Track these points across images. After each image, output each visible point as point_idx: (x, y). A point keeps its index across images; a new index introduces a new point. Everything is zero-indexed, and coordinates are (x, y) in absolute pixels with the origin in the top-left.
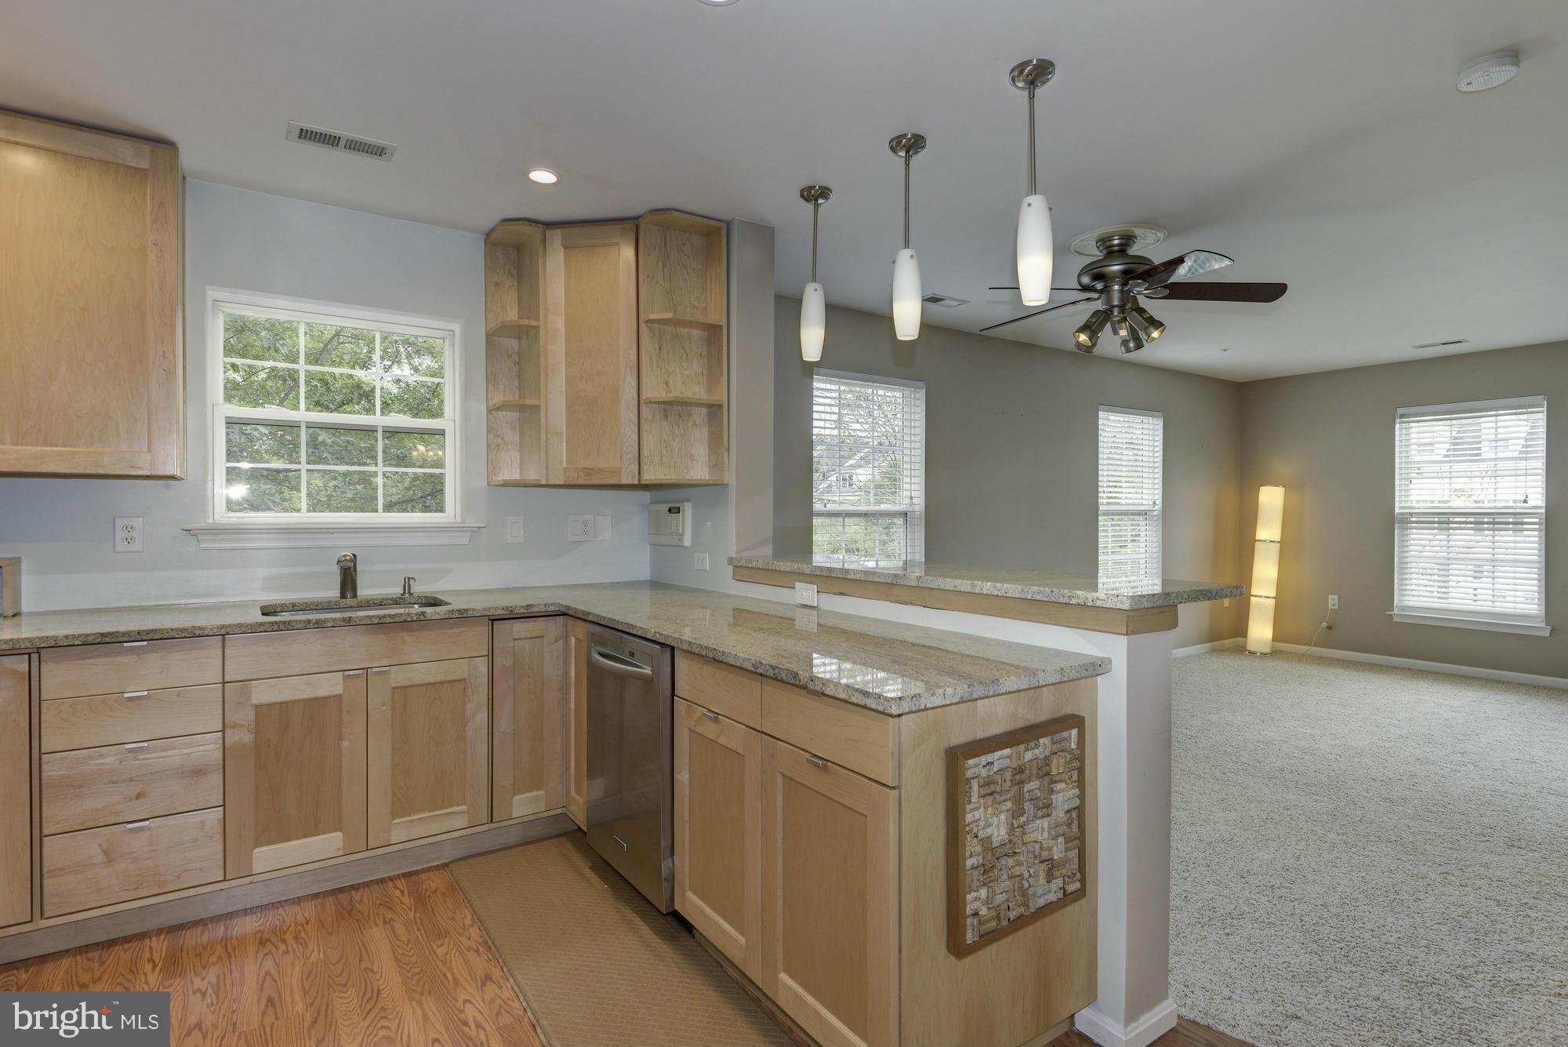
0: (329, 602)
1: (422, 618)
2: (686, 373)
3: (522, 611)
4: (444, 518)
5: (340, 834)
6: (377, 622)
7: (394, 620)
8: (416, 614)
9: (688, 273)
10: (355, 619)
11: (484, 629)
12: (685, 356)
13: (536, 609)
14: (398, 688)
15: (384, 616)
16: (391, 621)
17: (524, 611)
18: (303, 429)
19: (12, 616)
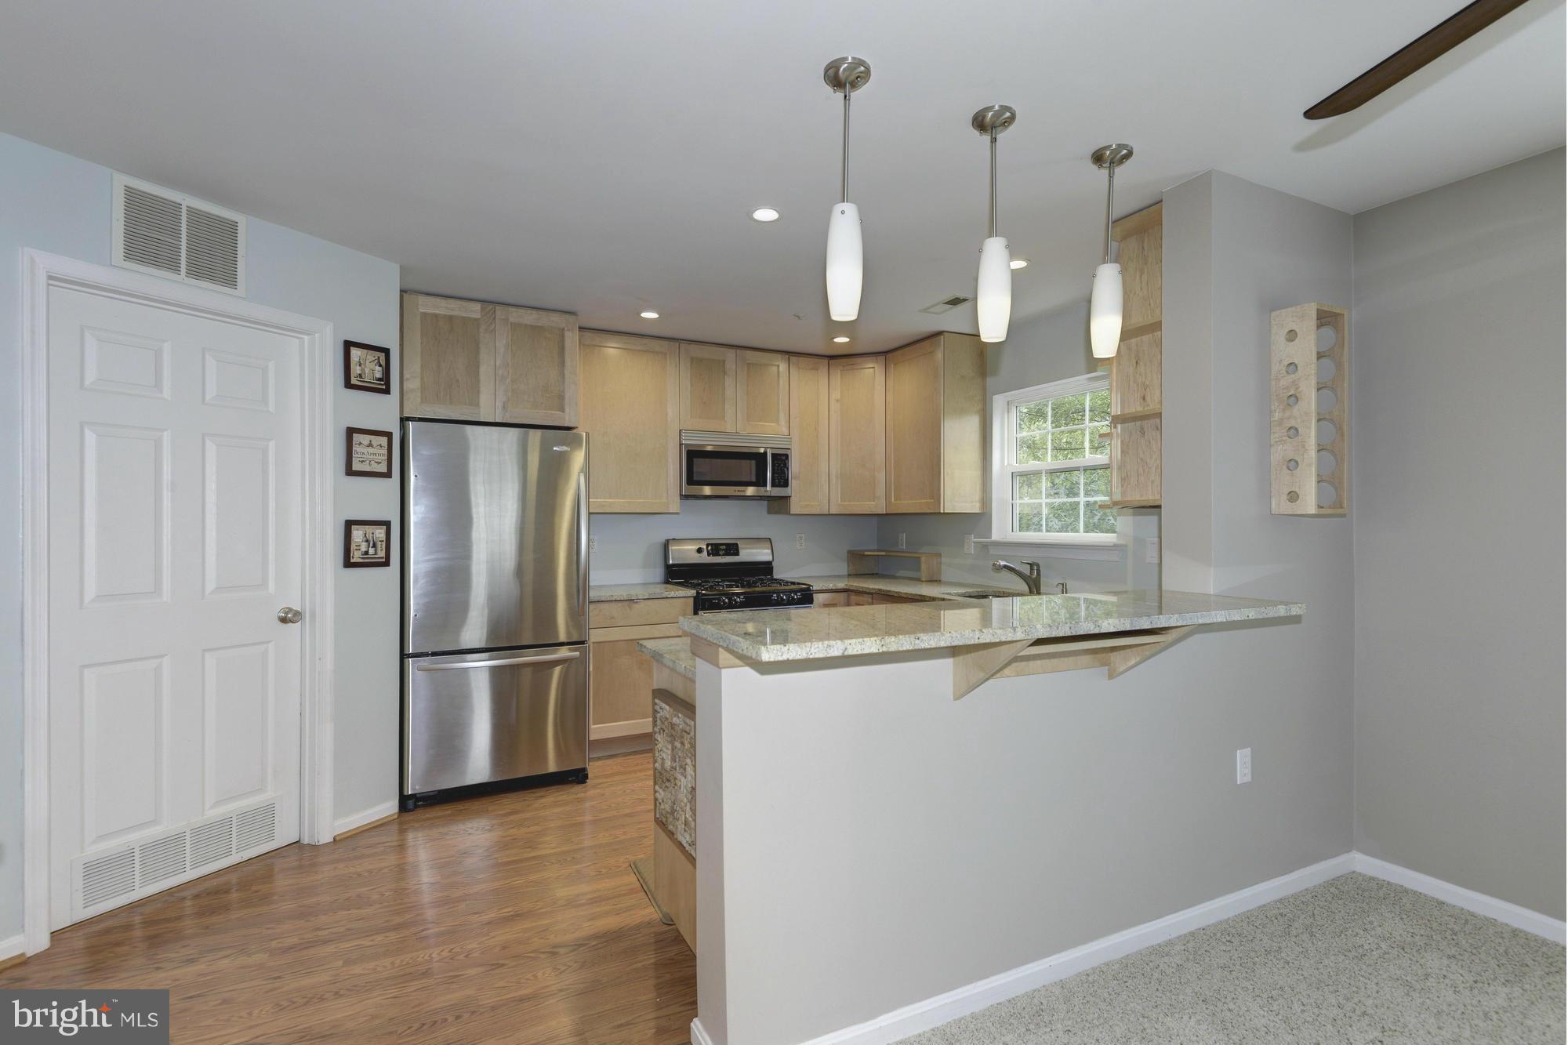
18: (1044, 474)
19: (926, 581)
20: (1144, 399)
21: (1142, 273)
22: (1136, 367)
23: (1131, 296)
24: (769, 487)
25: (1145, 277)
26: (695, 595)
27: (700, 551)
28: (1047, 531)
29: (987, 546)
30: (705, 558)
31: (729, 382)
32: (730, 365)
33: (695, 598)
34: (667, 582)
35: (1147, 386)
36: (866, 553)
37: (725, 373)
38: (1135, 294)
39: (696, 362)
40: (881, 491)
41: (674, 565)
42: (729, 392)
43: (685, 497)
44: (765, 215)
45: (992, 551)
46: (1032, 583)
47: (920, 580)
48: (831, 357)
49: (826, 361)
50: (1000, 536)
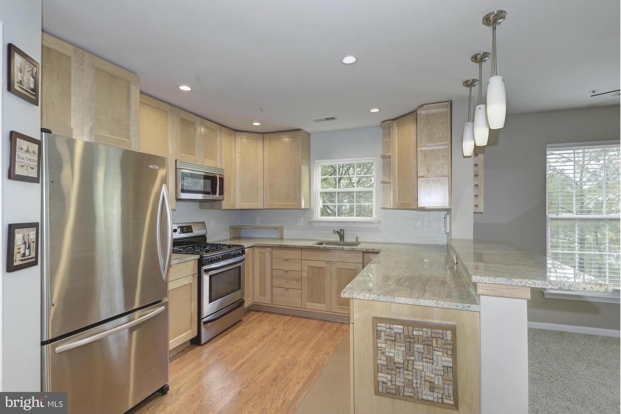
0: (336, 242)
1: (343, 249)
2: (437, 164)
3: (371, 251)
4: (372, 219)
5: (324, 305)
8: (341, 248)
9: (438, 125)
11: (361, 255)
12: (436, 158)
13: (375, 251)
14: (339, 268)
15: (333, 248)
19: (280, 239)
20: (428, 170)
21: (427, 125)
22: (425, 158)
23: (422, 132)
24: (217, 195)
25: (428, 127)
26: (199, 258)
27: (175, 231)
28: (338, 216)
29: (312, 222)
30: (178, 235)
31: (197, 135)
32: (198, 126)
33: (199, 260)
35: (430, 166)
37: (195, 130)
38: (424, 132)
39: (183, 121)
40: (261, 197)
42: (197, 142)
43: (177, 200)
44: (349, 60)
45: (314, 224)
46: (342, 237)
47: (277, 239)
48: (236, 131)
49: (234, 132)
50: (316, 218)
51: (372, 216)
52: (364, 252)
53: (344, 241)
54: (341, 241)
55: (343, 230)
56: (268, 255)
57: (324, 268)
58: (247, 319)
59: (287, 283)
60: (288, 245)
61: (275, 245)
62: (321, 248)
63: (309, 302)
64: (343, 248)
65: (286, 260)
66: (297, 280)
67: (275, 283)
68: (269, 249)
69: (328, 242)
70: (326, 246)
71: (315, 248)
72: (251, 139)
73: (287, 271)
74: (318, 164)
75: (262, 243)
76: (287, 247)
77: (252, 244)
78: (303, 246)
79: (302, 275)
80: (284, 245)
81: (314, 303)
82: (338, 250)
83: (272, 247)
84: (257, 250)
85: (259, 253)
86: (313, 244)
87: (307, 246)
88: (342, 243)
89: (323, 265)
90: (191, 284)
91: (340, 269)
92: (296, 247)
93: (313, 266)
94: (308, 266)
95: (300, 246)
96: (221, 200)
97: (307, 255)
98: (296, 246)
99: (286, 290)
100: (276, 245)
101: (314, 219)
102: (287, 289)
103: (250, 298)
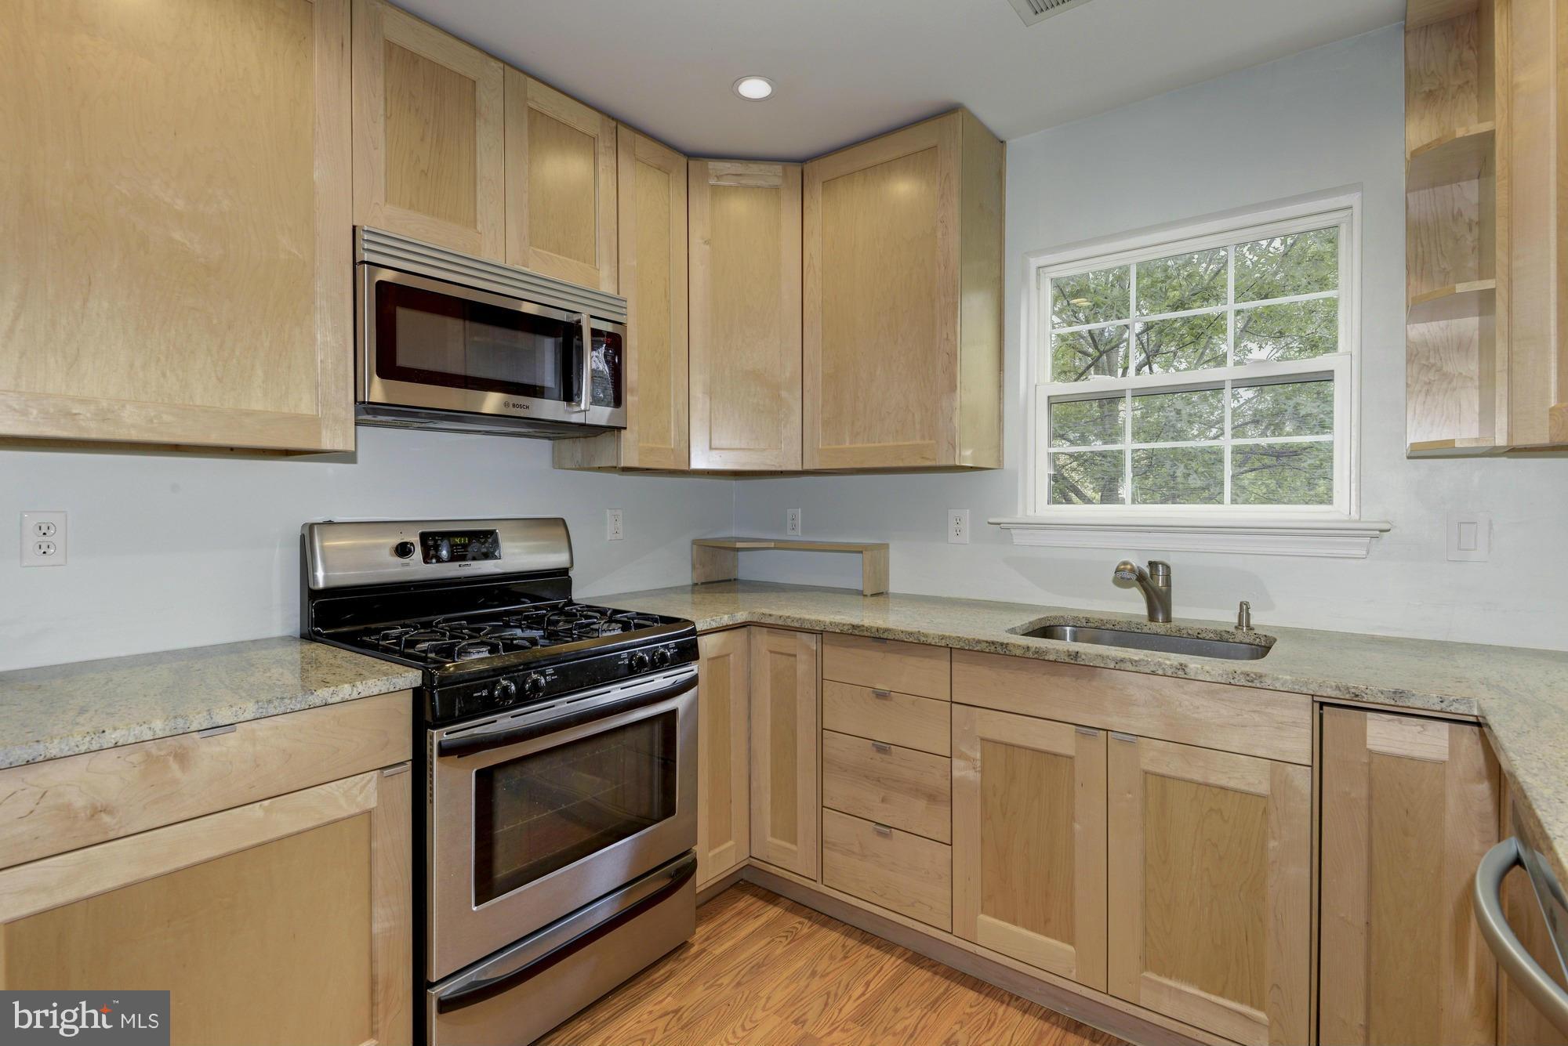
0: (1132, 626)
1: (1179, 673)
4: (1329, 513)
5: (1070, 946)
6: (1112, 666)
7: (1137, 669)
8: (1168, 664)
10: (1083, 657)
14: (1155, 774)
16: (1133, 669)
17: (1387, 701)
18: (1129, 399)
19: (872, 595)
24: (585, 403)
26: (418, 682)
27: (403, 550)
28: (1134, 500)
29: (1008, 529)
30: (416, 568)
31: (487, 138)
32: (490, 98)
33: (417, 693)
34: (308, 636)
36: (739, 545)
37: (475, 113)
39: (399, 59)
41: (328, 592)
42: (488, 166)
43: (368, 412)
45: (1019, 538)
46: (1158, 601)
47: (861, 593)
48: (694, 157)
49: (684, 160)
50: (1030, 513)
51: (1327, 499)
52: (1322, 705)
53: (1168, 619)
54: (1152, 617)
55: (1167, 568)
56: (804, 666)
57: (1071, 758)
58: (707, 939)
59: (883, 800)
60: (886, 630)
61: (831, 623)
62: (1052, 658)
63: (987, 914)
64: (1182, 667)
65: (882, 696)
66: (932, 798)
67: (838, 791)
68: (811, 642)
69: (1088, 621)
70: (1083, 648)
71: (1018, 652)
72: (752, 187)
73: (882, 748)
74: (1038, 275)
75: (780, 613)
76: (885, 636)
77: (741, 616)
78: (959, 639)
79: (956, 774)
80: (868, 629)
81: (1014, 922)
82: (1153, 673)
83: (821, 633)
84: (763, 641)
85: (771, 652)
86: (1013, 631)
87: (979, 642)
88: (1159, 627)
89: (1063, 742)
90: (369, 812)
91: (1163, 776)
92: (923, 639)
93: (1006, 740)
94: (982, 739)
95: (943, 637)
96: (614, 430)
97: (975, 682)
98: (926, 635)
99: (880, 833)
100: (837, 625)
101: (1019, 517)
102: (884, 830)
103: (730, 843)
